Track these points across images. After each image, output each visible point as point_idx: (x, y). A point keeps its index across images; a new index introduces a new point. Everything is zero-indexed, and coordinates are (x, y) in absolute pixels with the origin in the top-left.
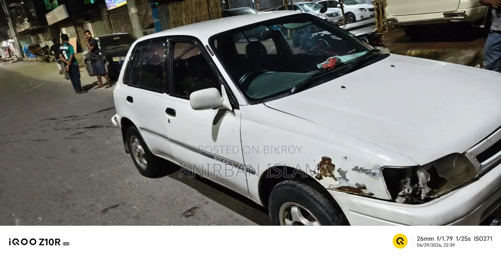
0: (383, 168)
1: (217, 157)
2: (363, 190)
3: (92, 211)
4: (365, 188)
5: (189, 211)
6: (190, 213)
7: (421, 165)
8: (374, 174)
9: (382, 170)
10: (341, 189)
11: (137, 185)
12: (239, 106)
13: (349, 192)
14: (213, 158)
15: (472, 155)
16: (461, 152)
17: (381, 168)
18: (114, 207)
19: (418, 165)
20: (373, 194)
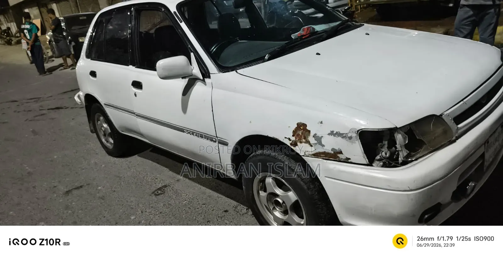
0: (359, 132)
1: (188, 130)
2: (339, 155)
3: (54, 192)
4: (341, 153)
5: (160, 189)
6: (159, 192)
7: (398, 127)
8: (350, 138)
9: (358, 133)
10: (317, 155)
11: (103, 166)
12: (211, 75)
13: (325, 158)
14: (184, 132)
15: (449, 116)
16: (438, 114)
17: (358, 131)
18: (77, 188)
19: (395, 126)
20: (350, 159)
